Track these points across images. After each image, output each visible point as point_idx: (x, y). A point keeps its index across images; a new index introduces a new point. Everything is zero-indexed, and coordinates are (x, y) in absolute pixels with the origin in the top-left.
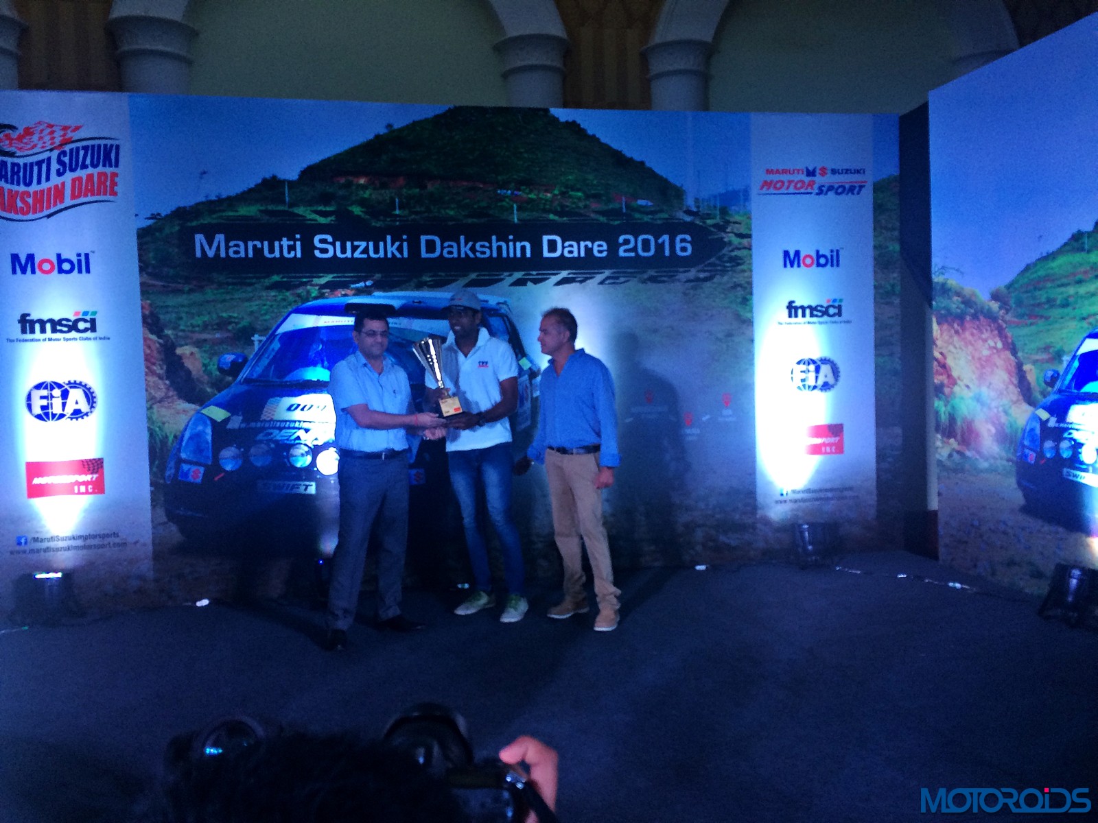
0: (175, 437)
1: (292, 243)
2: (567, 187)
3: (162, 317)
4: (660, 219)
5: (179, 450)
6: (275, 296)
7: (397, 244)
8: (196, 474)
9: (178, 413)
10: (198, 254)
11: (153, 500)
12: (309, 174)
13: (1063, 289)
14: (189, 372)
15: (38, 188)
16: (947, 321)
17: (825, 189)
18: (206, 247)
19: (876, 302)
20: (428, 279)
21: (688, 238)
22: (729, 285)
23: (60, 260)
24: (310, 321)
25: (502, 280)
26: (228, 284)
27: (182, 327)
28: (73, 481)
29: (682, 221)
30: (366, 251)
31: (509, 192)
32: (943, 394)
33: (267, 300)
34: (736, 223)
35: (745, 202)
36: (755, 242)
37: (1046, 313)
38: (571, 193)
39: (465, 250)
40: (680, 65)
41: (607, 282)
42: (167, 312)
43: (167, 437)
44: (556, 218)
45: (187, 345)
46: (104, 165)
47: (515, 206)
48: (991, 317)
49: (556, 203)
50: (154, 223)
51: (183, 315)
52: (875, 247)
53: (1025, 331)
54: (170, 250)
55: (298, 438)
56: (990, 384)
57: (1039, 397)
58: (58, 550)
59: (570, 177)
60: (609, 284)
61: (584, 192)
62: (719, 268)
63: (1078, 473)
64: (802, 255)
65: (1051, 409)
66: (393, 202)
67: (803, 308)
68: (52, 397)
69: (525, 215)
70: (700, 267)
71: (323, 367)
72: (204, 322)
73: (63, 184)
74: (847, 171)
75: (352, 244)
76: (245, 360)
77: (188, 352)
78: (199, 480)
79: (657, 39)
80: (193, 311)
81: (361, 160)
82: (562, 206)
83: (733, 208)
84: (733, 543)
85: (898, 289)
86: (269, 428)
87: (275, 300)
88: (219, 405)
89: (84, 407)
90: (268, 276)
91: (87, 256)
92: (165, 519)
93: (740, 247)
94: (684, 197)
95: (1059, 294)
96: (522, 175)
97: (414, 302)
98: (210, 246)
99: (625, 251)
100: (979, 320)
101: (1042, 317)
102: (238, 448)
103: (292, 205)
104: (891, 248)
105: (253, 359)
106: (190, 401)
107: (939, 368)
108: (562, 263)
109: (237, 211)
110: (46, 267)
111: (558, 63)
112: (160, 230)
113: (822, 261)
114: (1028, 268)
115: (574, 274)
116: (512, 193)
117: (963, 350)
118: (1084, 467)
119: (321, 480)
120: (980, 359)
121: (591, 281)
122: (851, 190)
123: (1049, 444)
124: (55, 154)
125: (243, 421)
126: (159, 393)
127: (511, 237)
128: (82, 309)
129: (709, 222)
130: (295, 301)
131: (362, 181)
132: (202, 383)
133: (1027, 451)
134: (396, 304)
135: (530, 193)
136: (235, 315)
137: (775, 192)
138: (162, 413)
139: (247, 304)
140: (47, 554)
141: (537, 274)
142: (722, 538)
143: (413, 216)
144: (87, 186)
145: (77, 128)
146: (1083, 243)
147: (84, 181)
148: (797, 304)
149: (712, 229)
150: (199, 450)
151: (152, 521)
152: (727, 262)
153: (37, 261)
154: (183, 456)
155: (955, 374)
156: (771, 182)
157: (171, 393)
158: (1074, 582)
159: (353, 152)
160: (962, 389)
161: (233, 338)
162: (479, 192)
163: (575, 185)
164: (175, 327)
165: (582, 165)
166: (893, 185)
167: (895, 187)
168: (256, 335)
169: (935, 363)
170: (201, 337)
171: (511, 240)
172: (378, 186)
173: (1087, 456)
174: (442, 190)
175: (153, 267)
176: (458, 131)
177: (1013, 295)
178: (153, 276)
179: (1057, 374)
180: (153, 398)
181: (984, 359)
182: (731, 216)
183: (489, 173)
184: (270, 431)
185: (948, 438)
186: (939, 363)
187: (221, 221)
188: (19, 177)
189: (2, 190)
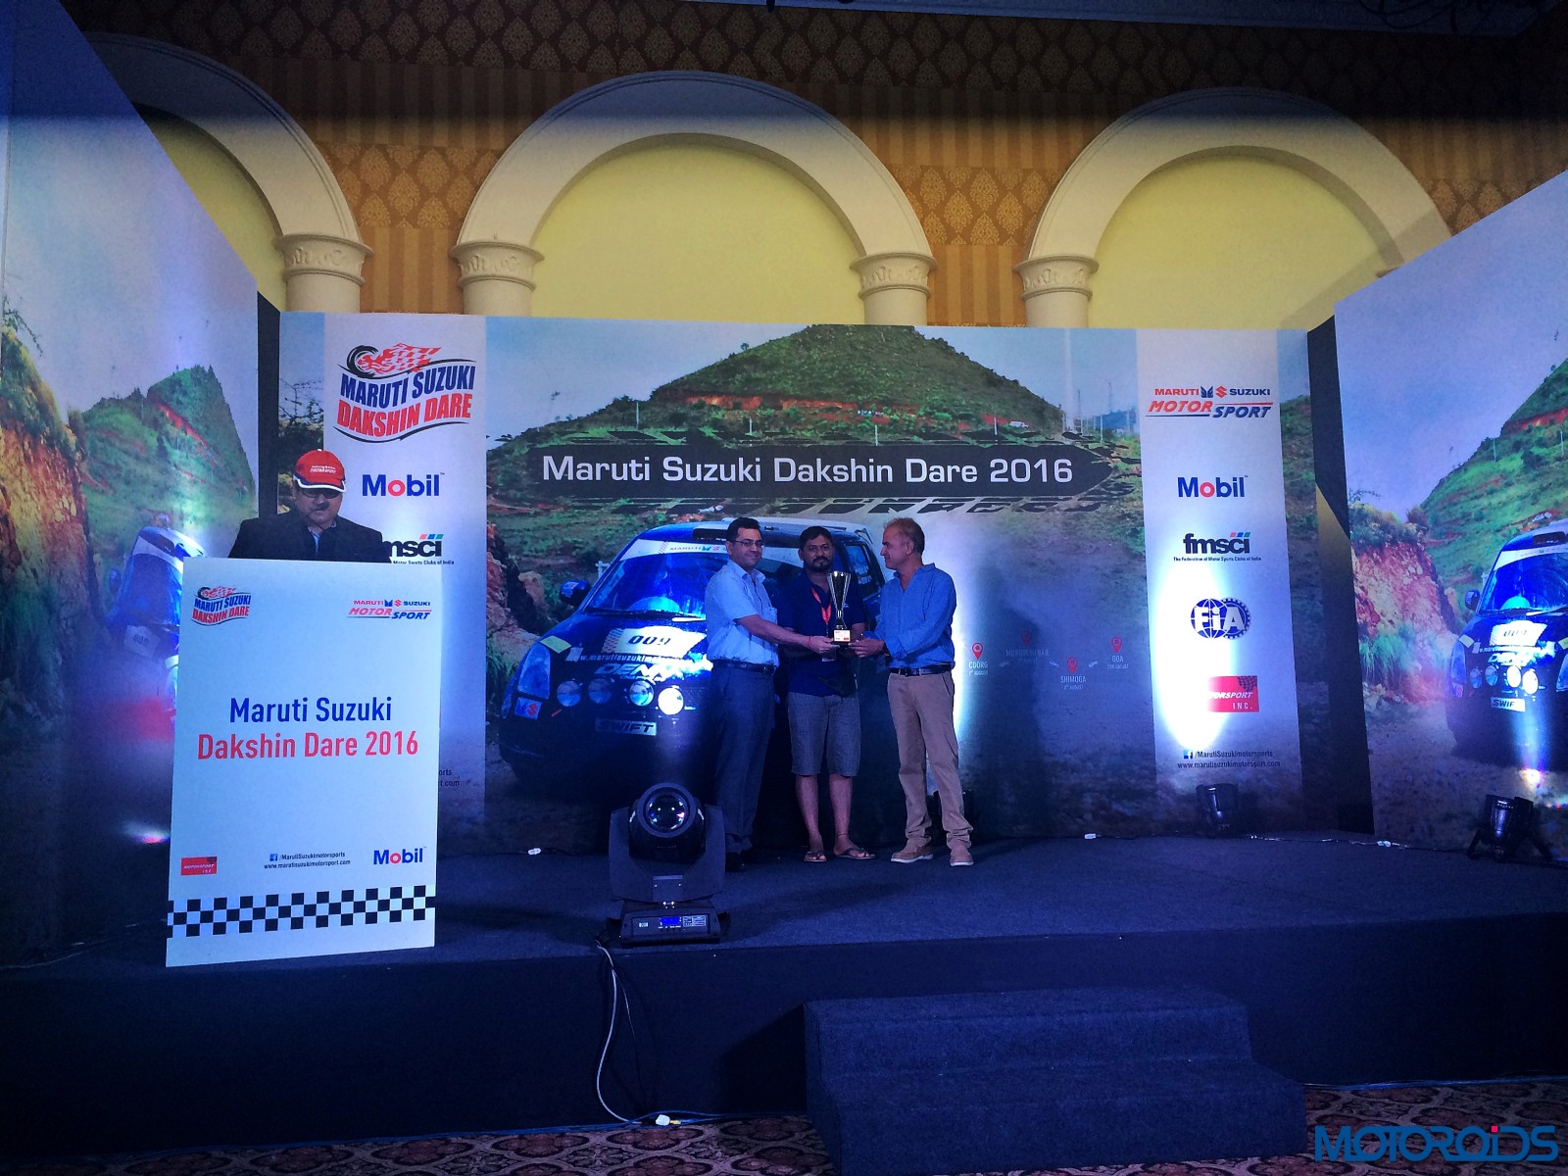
0: (514, 668)
1: (641, 465)
2: (932, 407)
3: (505, 540)
4: (1036, 442)
5: (517, 682)
6: (621, 520)
7: (750, 466)
8: (532, 709)
9: (518, 643)
10: (546, 477)
11: (487, 736)
12: (662, 394)
13: (1476, 502)
14: (531, 599)
15: (396, 409)
16: (1366, 552)
17: (1224, 411)
18: (554, 469)
19: (1289, 537)
20: (782, 504)
21: (1069, 463)
22: (1117, 514)
23: (410, 482)
24: (655, 548)
26: (575, 507)
27: (526, 553)
29: (1061, 445)
30: (717, 474)
31: (870, 413)
32: (1368, 635)
33: (613, 524)
34: (1123, 447)
35: (1132, 426)
36: (1144, 467)
37: (1462, 530)
38: (937, 414)
39: (822, 473)
40: (1058, 283)
41: (978, 509)
42: (511, 537)
43: (505, 668)
44: (921, 440)
45: (529, 570)
46: (459, 387)
47: (876, 428)
48: (1410, 540)
50: (504, 445)
51: (528, 539)
52: (1285, 475)
53: (1446, 551)
54: (519, 472)
55: (640, 673)
56: (1414, 615)
57: (1462, 621)
59: (937, 397)
60: (979, 512)
61: (951, 413)
62: (1105, 496)
63: (1506, 700)
64: (1200, 484)
65: (1474, 634)
66: (746, 421)
67: (1204, 543)
69: (888, 437)
70: (1083, 494)
71: (668, 597)
72: (548, 546)
73: (418, 405)
74: (1248, 392)
75: (702, 467)
76: (588, 587)
77: (530, 579)
78: (536, 716)
80: (537, 535)
81: (714, 381)
82: (928, 428)
83: (1118, 430)
84: (1129, 813)
86: (610, 661)
87: (621, 525)
88: (559, 635)
90: (616, 497)
91: (437, 477)
92: (499, 757)
93: (1128, 473)
94: (1063, 419)
95: (1473, 507)
96: (884, 394)
98: (558, 469)
99: (997, 476)
100: (1398, 546)
101: (1459, 534)
102: (577, 682)
103: (642, 426)
104: (1305, 476)
105: (596, 586)
106: (530, 630)
107: (1361, 606)
108: (927, 488)
109: (587, 433)
110: (396, 488)
111: (923, 281)
112: (510, 452)
113: (1224, 490)
114: (1442, 482)
115: (940, 500)
116: (873, 414)
117: (1384, 581)
118: (1510, 692)
119: (663, 721)
120: (1402, 589)
121: (959, 508)
122: (1255, 411)
123: (1475, 673)
124: (413, 374)
125: (583, 654)
126: (500, 621)
127: (871, 460)
128: (428, 532)
129: (1090, 445)
130: (642, 526)
132: (541, 610)
133: (1454, 685)
135: (890, 415)
136: (580, 540)
137: (1164, 413)
138: (502, 642)
139: (593, 528)
141: (900, 501)
142: (1116, 806)
143: (768, 438)
144: (440, 408)
145: (435, 350)
146: (1492, 451)
147: (438, 402)
148: (1196, 537)
149: (1096, 454)
150: (537, 684)
151: (486, 759)
152: (1113, 489)
153: (388, 482)
154: (520, 689)
155: (1377, 610)
156: (1162, 403)
157: (511, 622)
158: (1502, 816)
159: (707, 371)
160: (1386, 626)
161: (576, 564)
162: (838, 412)
163: (942, 405)
164: (519, 552)
165: (950, 384)
166: (1304, 407)
167: (1307, 409)
168: (600, 562)
169: (1357, 600)
170: (546, 562)
171: (871, 464)
172: (732, 405)
173: (1513, 678)
174: (798, 410)
175: (502, 490)
176: (817, 351)
177: (1429, 514)
178: (500, 498)
179: (1478, 594)
180: (494, 626)
181: (1405, 588)
182: (1116, 440)
183: (848, 393)
184: (610, 665)
185: (1375, 684)
186: (1360, 599)
187: (571, 443)
188: (376, 398)
189: (357, 410)
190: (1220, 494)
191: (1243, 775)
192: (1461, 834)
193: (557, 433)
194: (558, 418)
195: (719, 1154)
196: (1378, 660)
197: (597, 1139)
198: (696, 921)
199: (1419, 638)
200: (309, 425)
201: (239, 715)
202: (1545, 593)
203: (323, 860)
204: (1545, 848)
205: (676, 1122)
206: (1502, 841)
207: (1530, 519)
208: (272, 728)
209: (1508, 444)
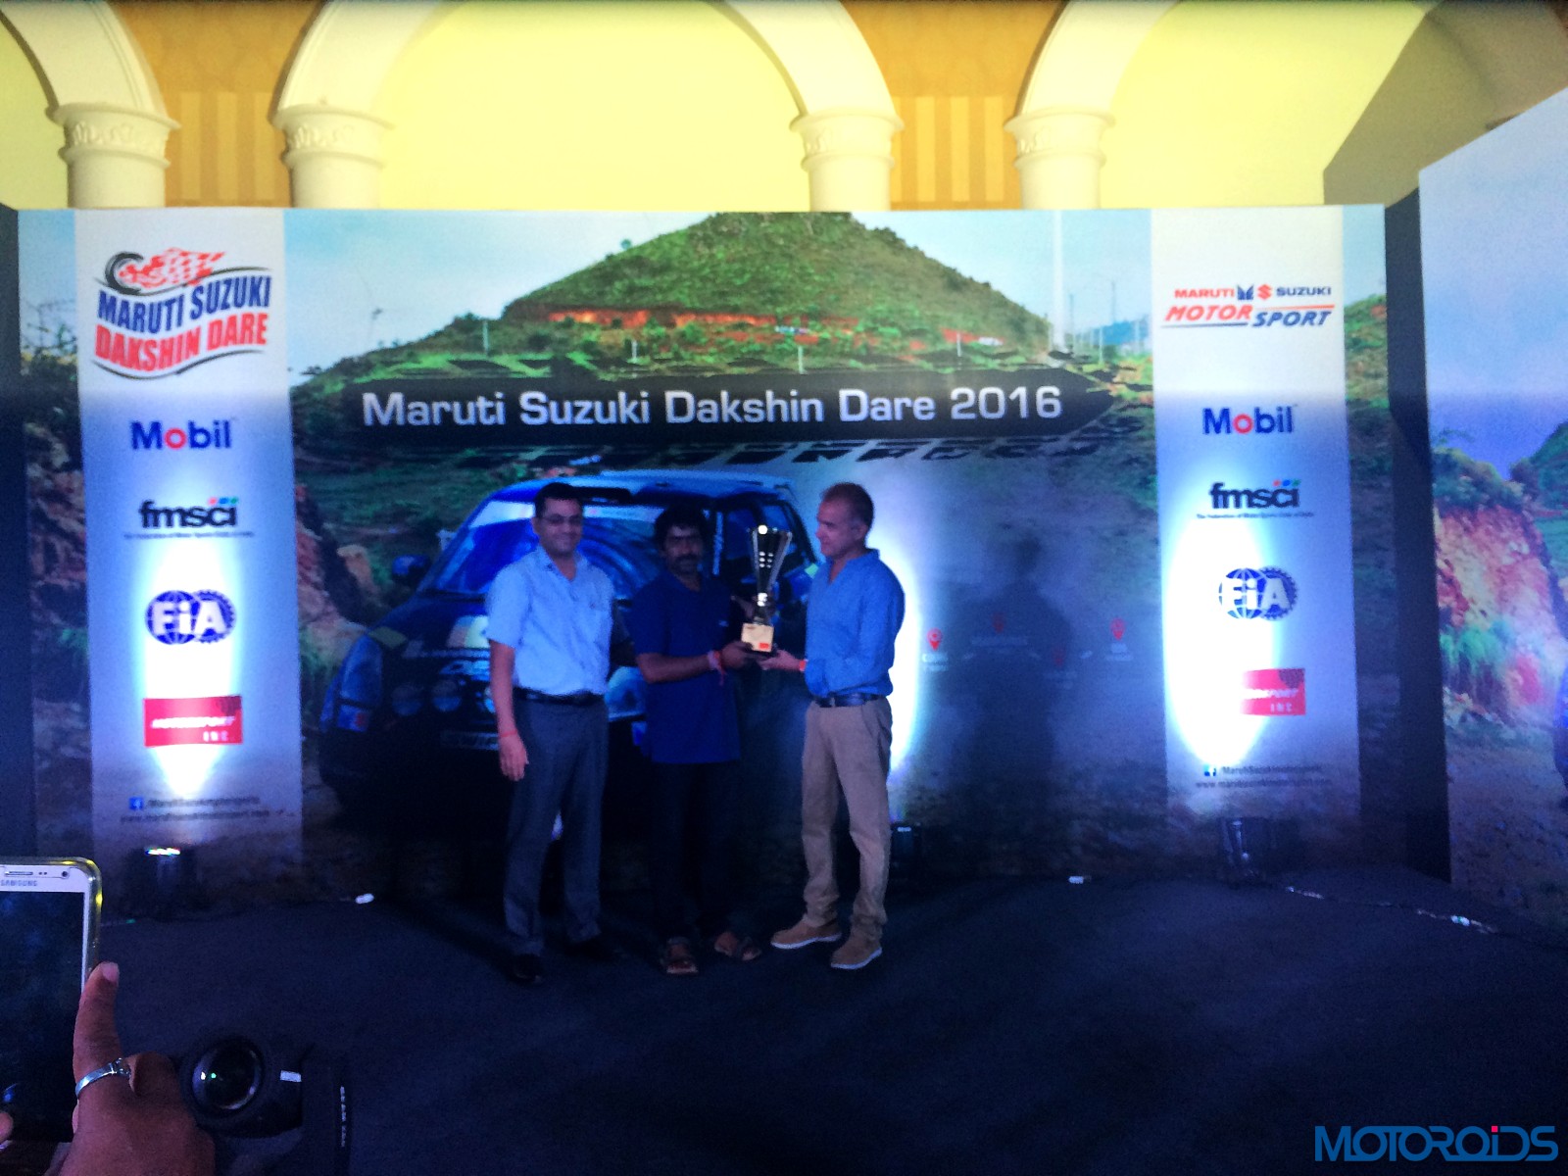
0: (335, 668)
1: (490, 404)
2: (875, 320)
3: (320, 505)
4: (1013, 365)
5: (339, 686)
6: (468, 477)
7: (634, 404)
8: (360, 719)
9: (340, 636)
10: (368, 420)
11: (301, 754)
12: (519, 310)
14: (354, 580)
15: (170, 334)
16: (1453, 514)
17: (1267, 318)
18: (378, 408)
19: (1353, 485)
20: (679, 452)
21: (1055, 391)
22: (1122, 459)
23: (194, 430)
24: (513, 511)
25: (780, 453)
26: (409, 461)
27: (347, 520)
28: (203, 725)
29: (1045, 368)
30: (591, 414)
31: (792, 330)
32: (1451, 624)
33: (459, 482)
34: (1129, 368)
35: (1142, 341)
38: (881, 329)
39: (729, 410)
41: (935, 455)
42: (326, 500)
43: (323, 667)
44: (859, 365)
45: (351, 543)
46: (251, 304)
47: (800, 350)
48: (1512, 505)
50: (313, 381)
51: (348, 503)
52: (1350, 402)
58: (180, 818)
59: (881, 307)
60: (939, 458)
61: (900, 328)
62: (1104, 434)
64: (1233, 416)
66: (628, 344)
67: (1237, 494)
68: (179, 612)
69: (816, 362)
70: (1075, 433)
72: (375, 512)
73: (198, 330)
74: (1301, 291)
75: (572, 404)
76: (428, 564)
77: (353, 553)
78: (361, 728)
80: (361, 498)
81: (586, 290)
82: (867, 347)
83: (1124, 346)
84: (1130, 845)
85: (1388, 464)
86: (458, 658)
87: (469, 483)
88: (393, 626)
89: (218, 625)
90: (461, 448)
91: (227, 424)
92: (317, 780)
93: (1135, 403)
94: (1049, 333)
96: (810, 305)
97: (658, 485)
98: (384, 409)
99: (962, 411)
100: (1496, 511)
102: (416, 685)
103: (492, 352)
105: (439, 562)
106: (354, 619)
107: (1444, 585)
108: (868, 429)
109: (419, 363)
110: (176, 439)
112: (319, 389)
113: (1266, 424)
115: (887, 444)
116: (796, 331)
117: (1475, 557)
120: (1499, 570)
121: (911, 454)
122: (1310, 317)
124: (190, 289)
125: (424, 648)
126: (315, 608)
127: (794, 393)
128: (219, 495)
129: (1088, 368)
130: (496, 484)
132: (368, 595)
134: (633, 487)
135: (818, 332)
136: (416, 503)
137: (1187, 323)
138: (318, 635)
139: (432, 488)
140: (168, 823)
141: (834, 445)
143: (656, 366)
144: (228, 332)
145: (218, 256)
147: (225, 325)
148: (1227, 487)
149: (1092, 378)
150: (365, 686)
151: (303, 783)
152: (1117, 426)
153: (164, 431)
154: (345, 694)
155: (1466, 593)
156: (1183, 309)
157: (330, 609)
159: (575, 279)
160: (1476, 617)
161: (412, 534)
162: (750, 330)
163: (887, 318)
164: (338, 519)
165: (897, 290)
166: (1377, 310)
167: (1382, 313)
168: (444, 531)
169: (1439, 578)
170: (371, 532)
171: (794, 397)
172: (609, 325)
174: (697, 328)
176: (722, 247)
177: (1542, 471)
178: (312, 451)
180: (308, 615)
181: (1505, 570)
182: (1121, 358)
183: (764, 303)
184: (458, 662)
185: (1460, 693)
186: (1444, 576)
187: (399, 376)
188: (143, 321)
189: (120, 338)
190: (1260, 430)
193: (382, 362)
194: (381, 343)
196: (1464, 662)
199: (1520, 639)
200: (59, 358)
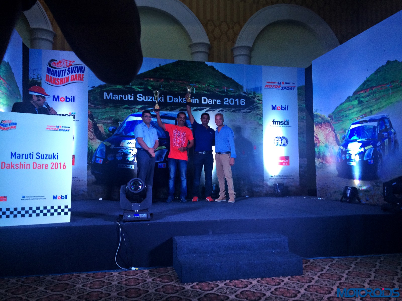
0: (95, 150)
1: (131, 96)
2: (209, 84)
3: (93, 115)
4: (236, 94)
6: (125, 111)
7: (161, 98)
8: (100, 161)
9: (96, 143)
10: (105, 98)
11: (88, 168)
13: (346, 112)
14: (100, 131)
15: (62, 77)
17: (283, 88)
18: (107, 96)
19: (298, 121)
20: (169, 108)
21: (244, 100)
22: (256, 114)
23: (66, 98)
24: (135, 118)
26: (113, 107)
27: (99, 119)
29: (242, 95)
30: (152, 99)
32: (317, 146)
33: (123, 112)
34: (258, 96)
35: (260, 91)
36: (263, 102)
37: (342, 119)
38: (211, 86)
39: (180, 100)
40: (242, 53)
42: (95, 114)
43: (93, 150)
44: (206, 92)
45: (100, 123)
46: (80, 72)
47: (195, 89)
48: (329, 122)
49: (206, 88)
50: (93, 89)
51: (100, 115)
52: (298, 105)
53: (337, 125)
54: (97, 97)
55: (130, 152)
56: (329, 141)
57: (341, 143)
59: (211, 81)
61: (214, 86)
62: (253, 109)
63: (351, 162)
64: (277, 107)
65: (343, 146)
66: (160, 86)
67: (277, 122)
69: (198, 91)
70: (248, 108)
72: (105, 117)
73: (69, 77)
74: (290, 83)
75: (148, 97)
76: (116, 129)
77: (100, 126)
78: (101, 163)
79: (236, 45)
80: (102, 114)
81: (151, 74)
82: (208, 89)
83: (257, 92)
84: (257, 191)
85: (305, 118)
86: (122, 149)
88: (108, 141)
90: (124, 105)
91: (74, 97)
92: (91, 174)
93: (259, 103)
94: (243, 88)
95: (345, 113)
96: (197, 80)
98: (108, 96)
99: (226, 103)
100: (326, 124)
101: (341, 121)
102: (113, 154)
103: (132, 85)
104: (303, 106)
105: (118, 128)
106: (100, 140)
107: (316, 139)
108: (207, 105)
110: (62, 99)
111: (207, 51)
112: (95, 91)
113: (283, 108)
114: (337, 107)
115: (211, 109)
116: (194, 85)
117: (322, 133)
118: (352, 160)
120: (326, 134)
121: (215, 111)
122: (291, 88)
123: (343, 156)
124: (67, 69)
125: (114, 147)
126: (92, 137)
127: (193, 97)
128: (72, 112)
129: (250, 96)
130: (131, 113)
131: (152, 80)
132: (103, 134)
133: (338, 159)
135: (198, 85)
136: (114, 116)
137: (269, 88)
138: (92, 143)
139: (117, 113)
141: (200, 108)
142: (253, 189)
143: (166, 90)
144: (75, 78)
145: (74, 62)
146: (350, 99)
147: (75, 77)
148: (276, 120)
149: (251, 98)
150: (102, 154)
151: (87, 174)
152: (255, 107)
153: (60, 98)
154: (97, 155)
155: (320, 140)
156: (268, 85)
157: (95, 137)
158: (349, 191)
159: (149, 71)
160: (322, 144)
161: (113, 122)
162: (185, 84)
163: (212, 83)
164: (97, 118)
165: (214, 78)
166: (303, 88)
168: (120, 122)
169: (315, 137)
170: (104, 121)
172: (156, 81)
173: (353, 157)
174: (174, 83)
175: (92, 101)
176: (179, 67)
177: (334, 115)
178: (92, 104)
179: (345, 135)
180: (90, 138)
183: (187, 79)
184: (122, 150)
185: (319, 159)
186: (316, 137)
187: (112, 89)
188: (57, 74)
189: (51, 77)
190: (282, 110)
191: (285, 181)
192: (338, 196)
193: (108, 86)
195: (149, 277)
197: (115, 273)
198: (144, 215)
199: (330, 147)
200: (37, 81)
201: (13, 157)
202: (362, 135)
203: (38, 198)
204: (359, 200)
205: (137, 269)
206: (349, 198)
207: (359, 117)
208: (23, 161)
209: (354, 97)
